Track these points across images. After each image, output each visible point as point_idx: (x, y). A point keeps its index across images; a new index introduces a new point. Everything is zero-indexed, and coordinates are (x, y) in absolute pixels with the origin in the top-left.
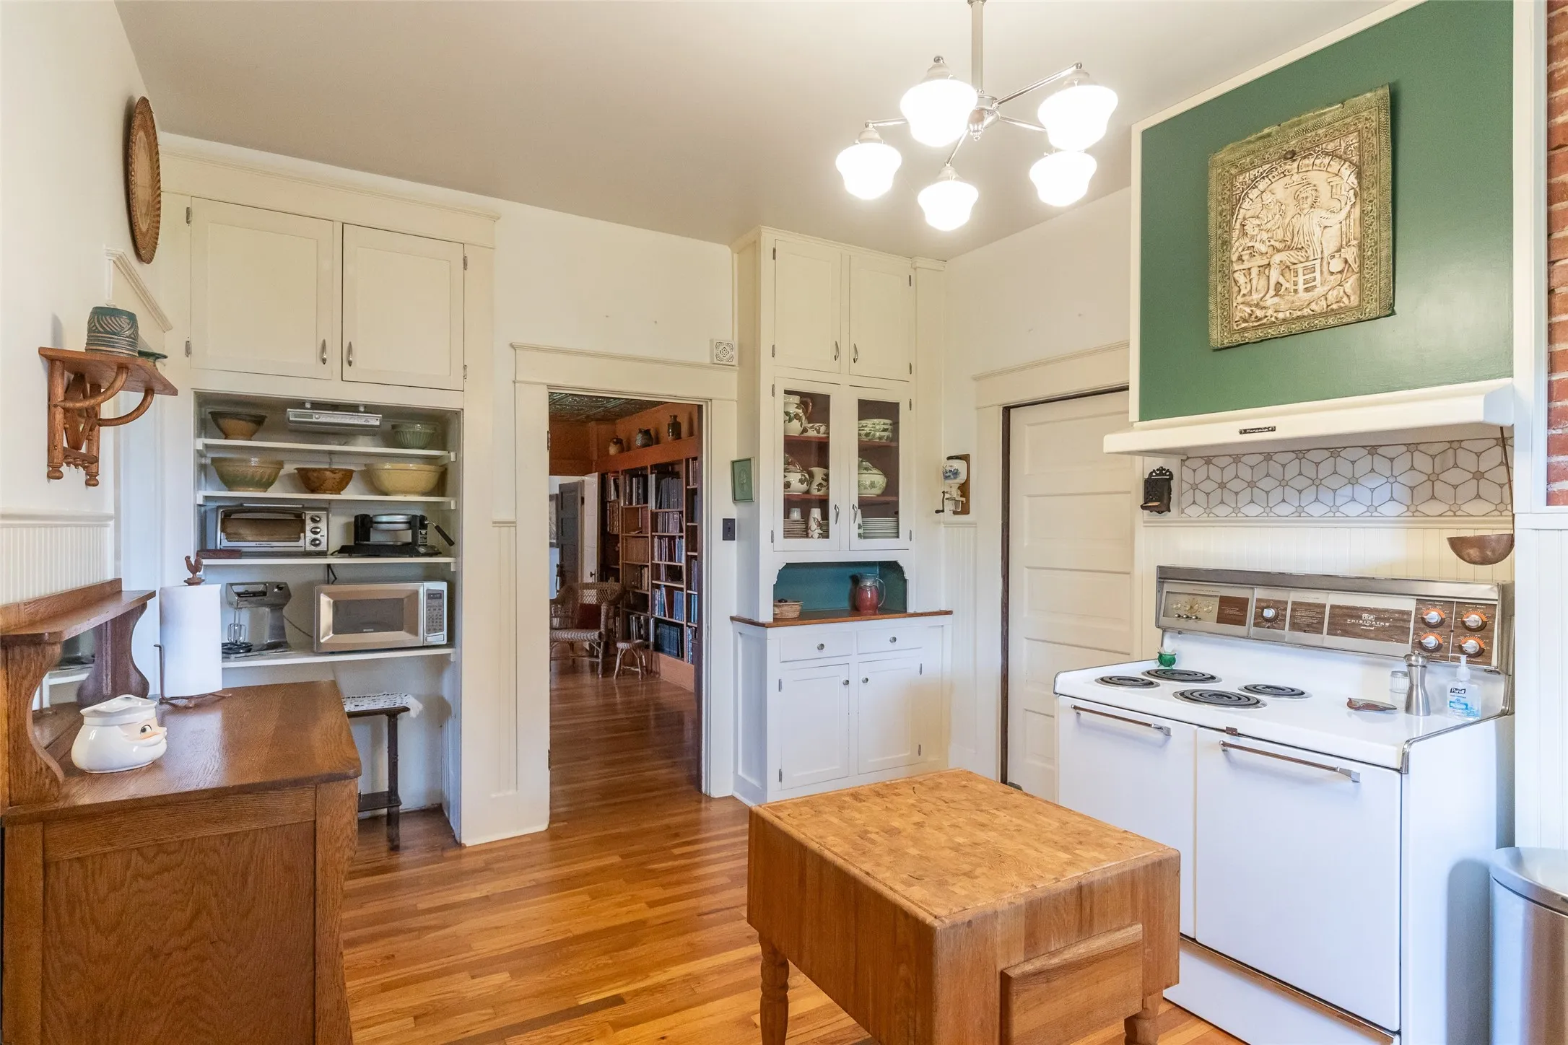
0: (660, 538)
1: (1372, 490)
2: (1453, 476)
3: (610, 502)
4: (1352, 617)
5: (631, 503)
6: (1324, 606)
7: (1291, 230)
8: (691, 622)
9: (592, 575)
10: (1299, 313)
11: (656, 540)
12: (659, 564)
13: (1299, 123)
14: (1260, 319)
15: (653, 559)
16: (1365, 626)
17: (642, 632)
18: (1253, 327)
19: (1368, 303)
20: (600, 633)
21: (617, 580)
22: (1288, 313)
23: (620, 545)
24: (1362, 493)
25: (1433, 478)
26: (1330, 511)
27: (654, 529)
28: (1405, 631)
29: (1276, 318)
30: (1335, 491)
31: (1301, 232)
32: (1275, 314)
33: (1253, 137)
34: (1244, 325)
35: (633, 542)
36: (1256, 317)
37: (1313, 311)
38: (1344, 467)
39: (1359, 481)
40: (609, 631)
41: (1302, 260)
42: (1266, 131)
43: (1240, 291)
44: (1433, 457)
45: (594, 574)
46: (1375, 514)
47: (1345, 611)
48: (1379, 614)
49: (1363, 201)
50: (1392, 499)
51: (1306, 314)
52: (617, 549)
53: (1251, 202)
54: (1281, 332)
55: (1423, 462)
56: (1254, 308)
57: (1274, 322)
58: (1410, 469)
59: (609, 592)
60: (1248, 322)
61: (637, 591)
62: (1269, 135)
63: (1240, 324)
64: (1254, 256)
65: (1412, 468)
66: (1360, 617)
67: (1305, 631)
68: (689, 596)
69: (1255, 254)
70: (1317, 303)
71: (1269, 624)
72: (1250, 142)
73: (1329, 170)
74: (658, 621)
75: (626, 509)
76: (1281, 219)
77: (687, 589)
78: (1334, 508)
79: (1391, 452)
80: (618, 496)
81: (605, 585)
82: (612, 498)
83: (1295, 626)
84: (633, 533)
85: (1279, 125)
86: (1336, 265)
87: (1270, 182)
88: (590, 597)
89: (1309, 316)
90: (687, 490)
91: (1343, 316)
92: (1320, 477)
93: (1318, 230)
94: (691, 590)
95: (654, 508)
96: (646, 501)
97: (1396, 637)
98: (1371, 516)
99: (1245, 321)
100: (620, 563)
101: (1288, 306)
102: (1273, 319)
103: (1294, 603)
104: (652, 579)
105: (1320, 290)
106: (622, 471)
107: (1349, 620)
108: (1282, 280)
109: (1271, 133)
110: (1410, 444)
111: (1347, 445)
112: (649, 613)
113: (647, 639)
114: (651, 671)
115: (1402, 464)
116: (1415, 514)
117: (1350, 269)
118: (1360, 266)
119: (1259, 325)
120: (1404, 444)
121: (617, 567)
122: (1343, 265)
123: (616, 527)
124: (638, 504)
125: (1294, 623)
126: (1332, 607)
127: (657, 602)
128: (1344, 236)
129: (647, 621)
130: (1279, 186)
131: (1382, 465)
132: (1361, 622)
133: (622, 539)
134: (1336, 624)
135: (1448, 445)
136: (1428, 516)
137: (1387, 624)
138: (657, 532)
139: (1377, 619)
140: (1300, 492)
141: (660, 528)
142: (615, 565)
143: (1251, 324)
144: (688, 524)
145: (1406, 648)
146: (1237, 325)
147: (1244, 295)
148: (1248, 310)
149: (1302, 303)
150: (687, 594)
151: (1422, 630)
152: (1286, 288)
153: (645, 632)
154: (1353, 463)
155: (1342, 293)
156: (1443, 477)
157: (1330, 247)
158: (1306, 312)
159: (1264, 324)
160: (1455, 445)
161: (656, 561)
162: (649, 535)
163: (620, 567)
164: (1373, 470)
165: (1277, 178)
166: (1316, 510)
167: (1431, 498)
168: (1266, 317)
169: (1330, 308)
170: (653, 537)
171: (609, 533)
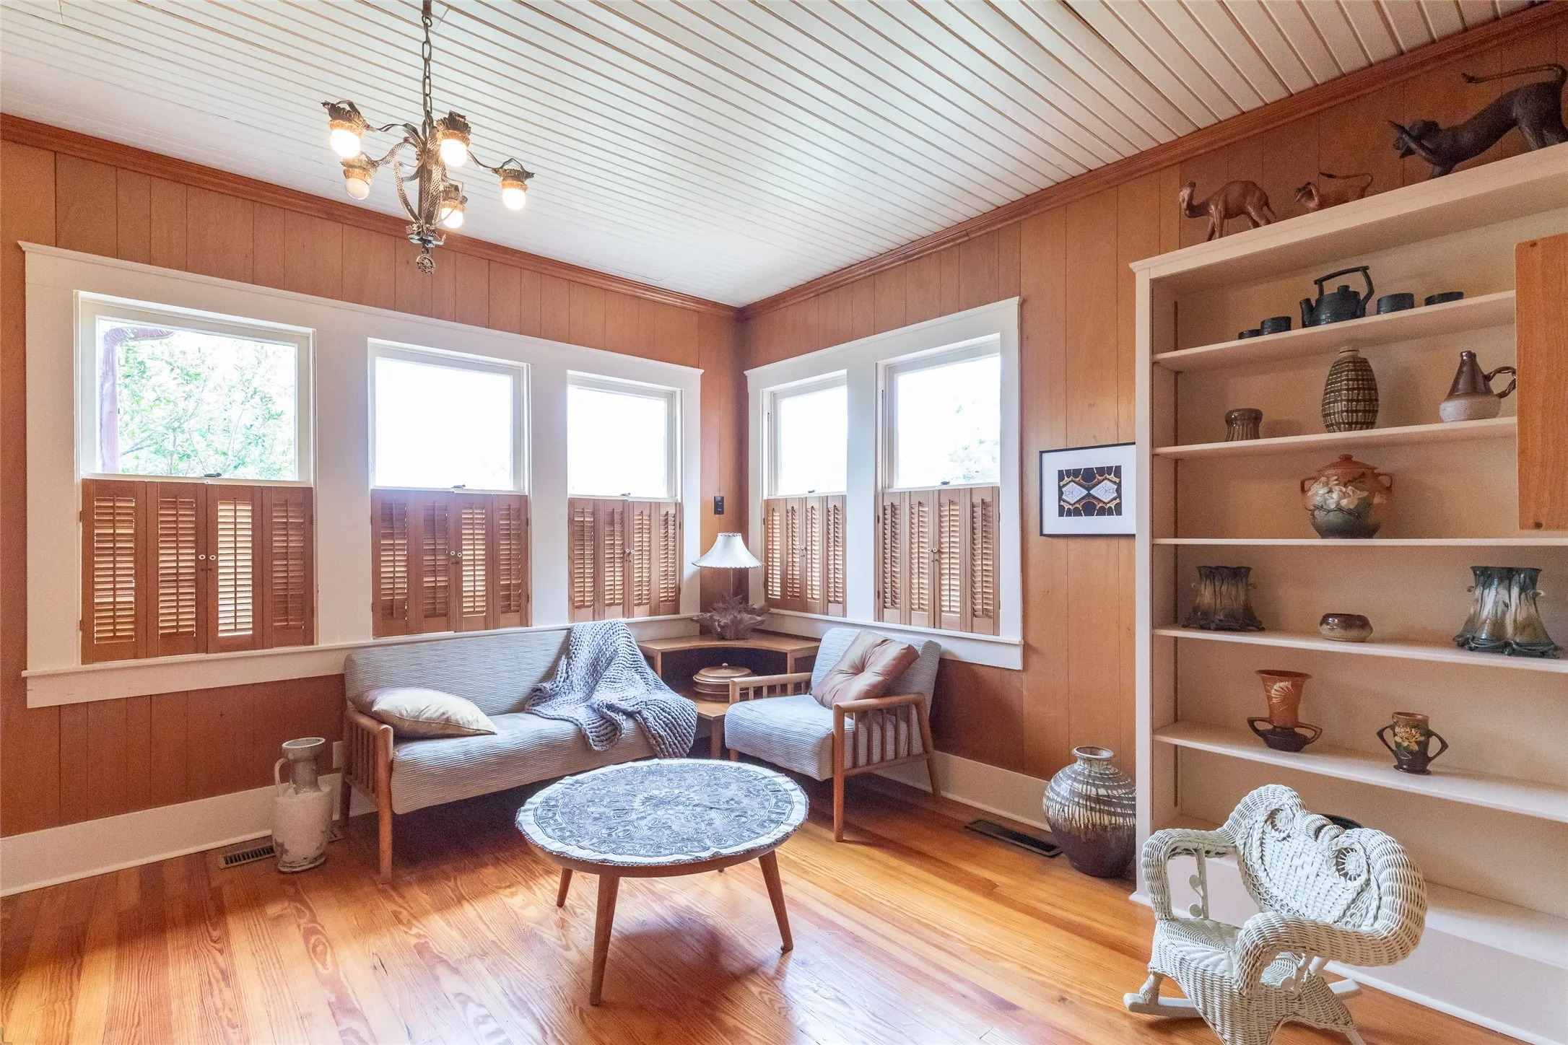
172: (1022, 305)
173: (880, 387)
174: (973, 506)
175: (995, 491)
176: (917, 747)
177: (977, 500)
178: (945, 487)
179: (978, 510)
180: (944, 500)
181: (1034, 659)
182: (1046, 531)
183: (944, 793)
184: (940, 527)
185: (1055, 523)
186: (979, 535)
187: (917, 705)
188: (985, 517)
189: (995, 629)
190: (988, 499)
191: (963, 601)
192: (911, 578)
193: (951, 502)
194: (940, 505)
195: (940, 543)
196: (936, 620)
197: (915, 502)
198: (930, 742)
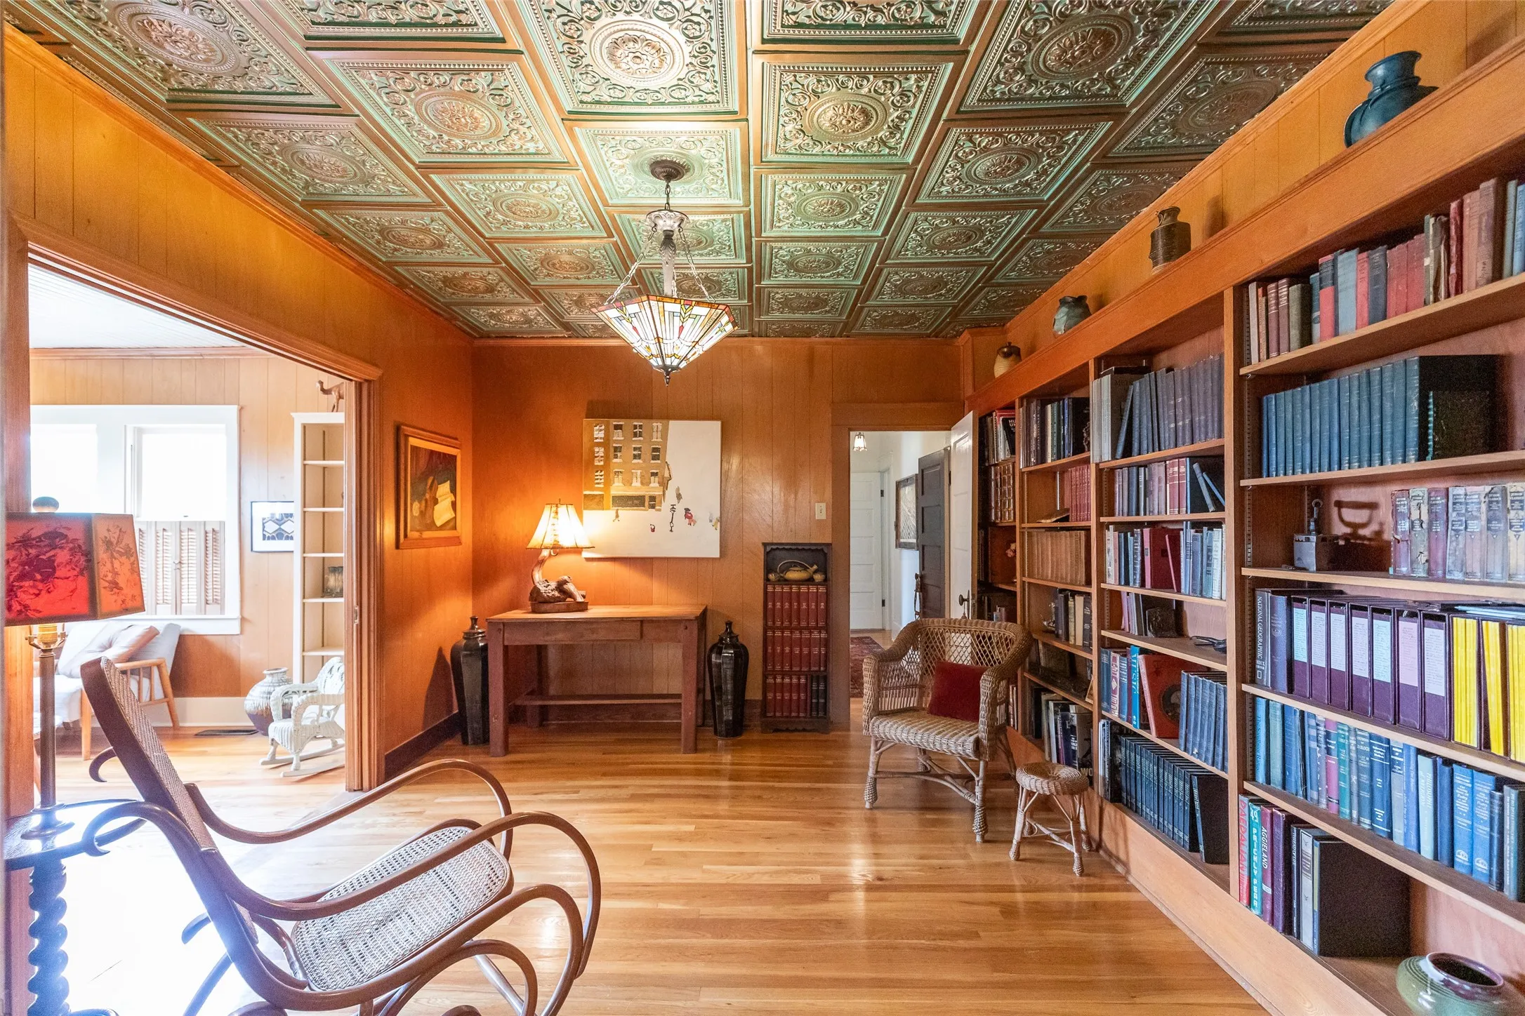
0: (1125, 528)
3: (996, 465)
5: (1042, 458)
8: (1253, 779)
9: (962, 600)
11: (1111, 536)
12: (1119, 593)
15: (1102, 577)
17: (1075, 745)
20: (977, 742)
21: (1011, 617)
23: (1016, 545)
27: (1106, 505)
35: (1047, 541)
40: (998, 731)
45: (968, 600)
52: (1010, 554)
59: (994, 640)
61: (1057, 644)
68: (1247, 705)
74: (1118, 733)
75: (1030, 473)
77: (1241, 679)
80: (1013, 451)
81: (988, 627)
82: (1002, 457)
84: (1047, 522)
88: (960, 650)
90: (1239, 380)
94: (1253, 682)
95: (1107, 456)
96: (1080, 444)
100: (1018, 580)
104: (1101, 626)
106: (1022, 399)
112: (1092, 701)
113: (1087, 761)
114: (1100, 845)
121: (1011, 588)
123: (1009, 513)
124: (1059, 458)
127: (1115, 685)
129: (1086, 719)
133: (1022, 534)
138: (1112, 514)
141: (1120, 502)
142: (1007, 584)
144: (1243, 483)
150: (1241, 695)
153: (1081, 745)
161: (1112, 582)
162: (1093, 524)
163: (1018, 590)
170: (1102, 527)
171: (995, 523)
172: (241, 410)
173: (130, 442)
174: (206, 533)
175: (222, 524)
176: (159, 694)
177: (209, 529)
178: (186, 519)
179: (210, 535)
180: (184, 528)
181: (247, 627)
182: (255, 549)
183: (181, 724)
184: (181, 546)
185: (260, 545)
186: (210, 549)
187: (159, 666)
188: (215, 540)
189: (222, 610)
190: (217, 529)
191: (199, 595)
192: (156, 582)
193: (189, 530)
194: (181, 531)
195: (181, 557)
196: (177, 608)
197: (160, 529)
198: (169, 690)
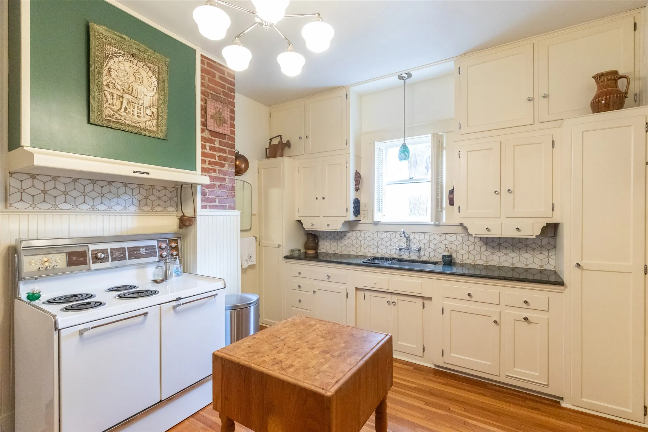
1: (125, 200)
2: (152, 198)
4: (136, 251)
6: (125, 248)
7: (132, 87)
10: (135, 125)
13: (139, 45)
14: (118, 119)
16: (142, 253)
18: (114, 121)
19: (160, 132)
22: (130, 122)
24: (121, 201)
25: (146, 198)
26: (108, 208)
28: (155, 252)
29: (125, 122)
30: (110, 200)
31: (137, 91)
32: (125, 120)
33: (118, 34)
34: (109, 118)
36: (117, 118)
37: (140, 126)
38: (114, 190)
39: (120, 196)
41: (137, 103)
42: (125, 36)
43: (107, 101)
44: (146, 190)
46: (126, 210)
47: (133, 249)
48: (146, 248)
49: (159, 94)
50: (133, 204)
51: (137, 126)
53: (114, 62)
54: (127, 129)
55: (143, 191)
56: (115, 113)
57: (123, 124)
58: (139, 194)
60: (111, 118)
62: (125, 39)
63: (107, 117)
64: (114, 88)
65: (139, 193)
66: (140, 250)
67: (119, 260)
69: (115, 88)
70: (142, 124)
71: (101, 261)
72: (115, 34)
73: (148, 73)
76: (127, 80)
78: (110, 207)
79: (132, 186)
83: (114, 259)
85: (131, 39)
86: (149, 112)
87: (124, 60)
89: (138, 127)
91: (152, 133)
92: (103, 193)
93: (143, 95)
97: (153, 255)
98: (125, 211)
99: (110, 117)
101: (130, 119)
102: (124, 122)
103: (111, 249)
105: (143, 119)
107: (136, 252)
108: (127, 107)
109: (126, 39)
110: (139, 184)
111: (115, 181)
115: (136, 191)
116: (141, 210)
117: (154, 117)
118: (157, 117)
119: (116, 122)
120: (137, 184)
122: (152, 114)
125: (113, 258)
126: (128, 248)
128: (152, 103)
130: (127, 64)
131: (129, 191)
132: (140, 252)
134: (131, 255)
135: (150, 187)
136: (145, 211)
137: (149, 251)
139: (146, 250)
140: (93, 199)
143: (113, 120)
145: (157, 259)
146: (106, 117)
147: (109, 104)
148: (112, 112)
149: (136, 121)
151: (160, 251)
152: (129, 111)
154: (118, 188)
155: (152, 125)
156: (149, 197)
157: (147, 104)
158: (137, 125)
159: (119, 122)
160: (152, 187)
164: (125, 193)
165: (127, 60)
166: (102, 207)
167: (146, 205)
168: (121, 119)
169: (147, 128)
